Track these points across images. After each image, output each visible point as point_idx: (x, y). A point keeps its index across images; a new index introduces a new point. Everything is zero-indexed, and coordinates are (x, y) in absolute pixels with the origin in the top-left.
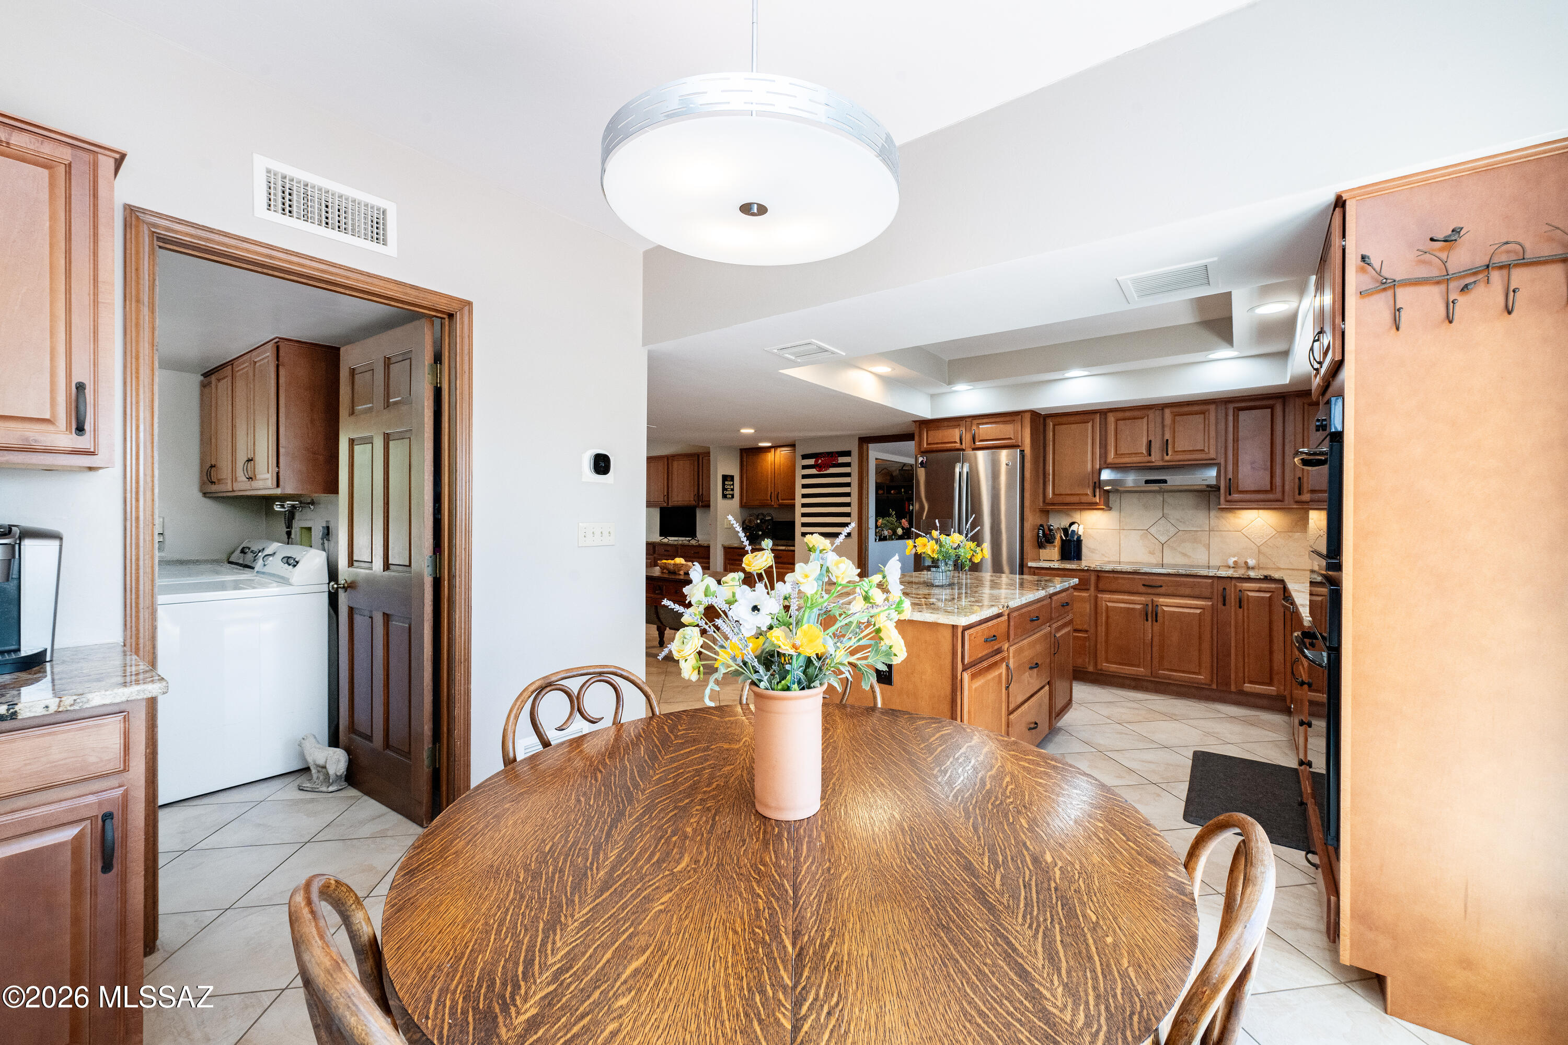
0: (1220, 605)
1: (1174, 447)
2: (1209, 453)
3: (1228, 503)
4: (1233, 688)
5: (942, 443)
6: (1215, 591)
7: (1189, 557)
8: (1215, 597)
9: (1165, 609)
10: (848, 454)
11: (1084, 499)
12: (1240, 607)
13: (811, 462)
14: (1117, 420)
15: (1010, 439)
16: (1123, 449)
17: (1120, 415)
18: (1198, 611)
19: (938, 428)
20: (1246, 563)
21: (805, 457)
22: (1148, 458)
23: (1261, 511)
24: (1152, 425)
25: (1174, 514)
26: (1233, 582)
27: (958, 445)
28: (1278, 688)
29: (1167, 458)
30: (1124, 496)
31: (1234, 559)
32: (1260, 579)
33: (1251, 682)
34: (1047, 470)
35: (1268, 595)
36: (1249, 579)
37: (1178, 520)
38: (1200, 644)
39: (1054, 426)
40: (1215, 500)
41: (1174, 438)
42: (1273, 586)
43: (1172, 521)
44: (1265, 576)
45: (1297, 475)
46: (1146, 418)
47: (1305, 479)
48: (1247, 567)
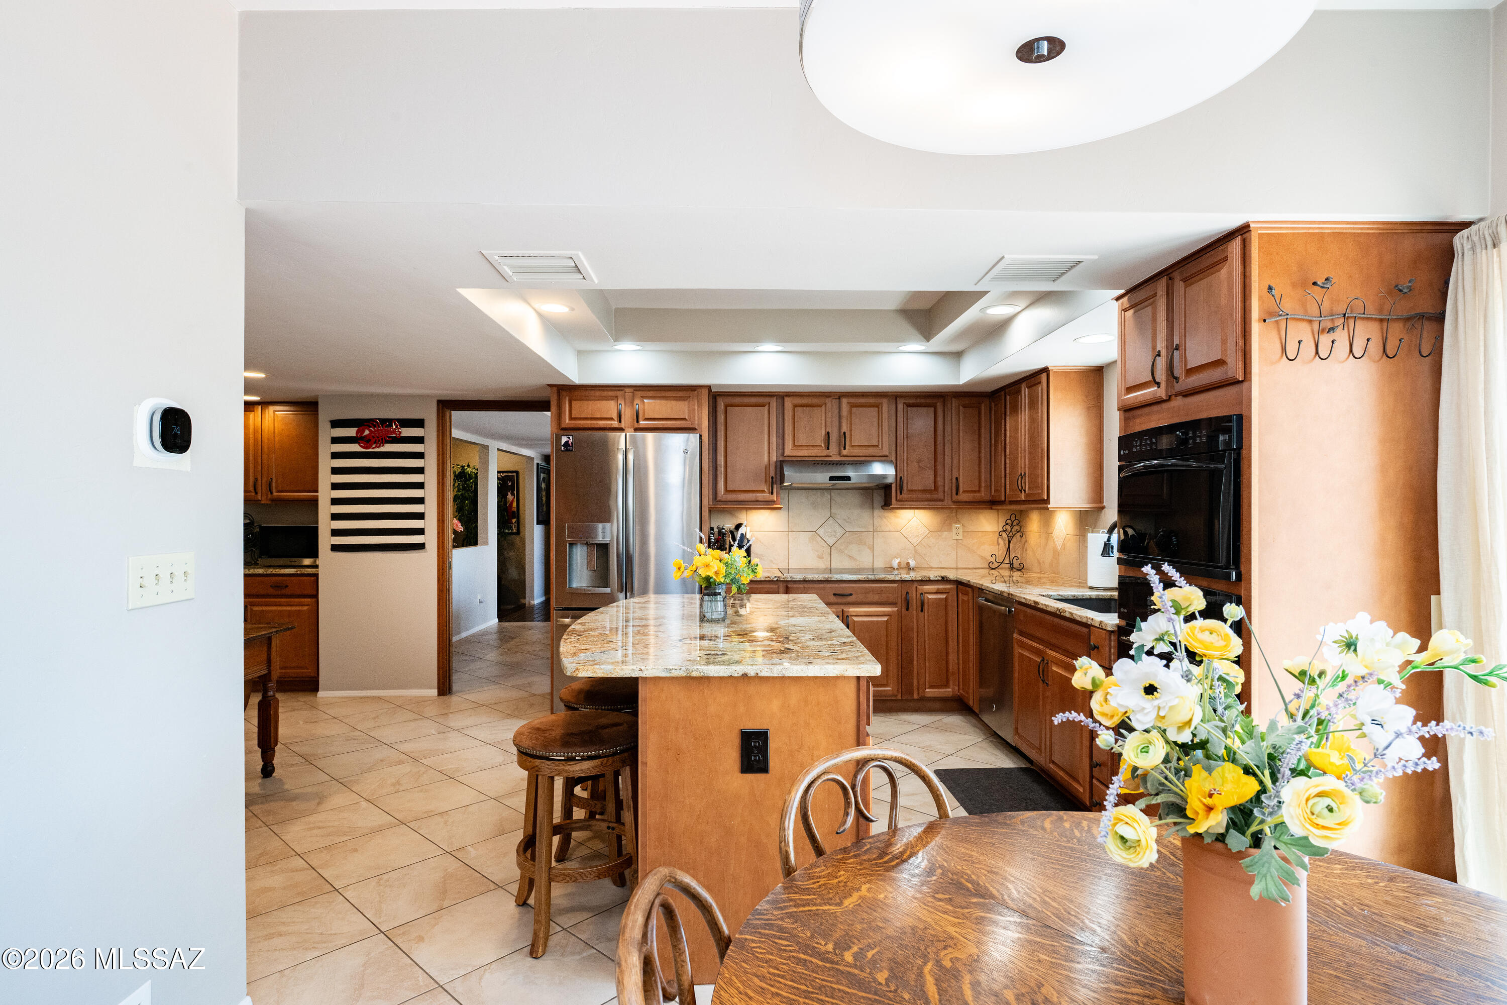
0: (904, 610)
1: (851, 440)
2: (882, 449)
3: (898, 503)
4: (915, 696)
5: (592, 419)
6: (900, 595)
7: (855, 559)
8: (899, 604)
9: (856, 619)
10: (419, 423)
11: (760, 496)
12: (922, 611)
13: (352, 432)
14: (795, 406)
15: (684, 419)
16: (802, 440)
17: (798, 401)
18: (885, 619)
19: (587, 398)
20: (908, 564)
21: (336, 424)
22: (825, 452)
23: (917, 511)
24: (829, 415)
25: (842, 513)
26: (915, 585)
27: (615, 424)
28: (953, 689)
29: (844, 452)
30: (792, 493)
31: (897, 561)
32: (938, 580)
33: (931, 687)
34: (719, 463)
35: (944, 596)
36: (929, 581)
37: (845, 520)
38: (887, 653)
39: (726, 406)
40: (878, 498)
41: (851, 430)
42: (948, 586)
43: (839, 521)
44: (943, 578)
45: (955, 475)
46: (824, 406)
47: (961, 480)
48: (909, 568)
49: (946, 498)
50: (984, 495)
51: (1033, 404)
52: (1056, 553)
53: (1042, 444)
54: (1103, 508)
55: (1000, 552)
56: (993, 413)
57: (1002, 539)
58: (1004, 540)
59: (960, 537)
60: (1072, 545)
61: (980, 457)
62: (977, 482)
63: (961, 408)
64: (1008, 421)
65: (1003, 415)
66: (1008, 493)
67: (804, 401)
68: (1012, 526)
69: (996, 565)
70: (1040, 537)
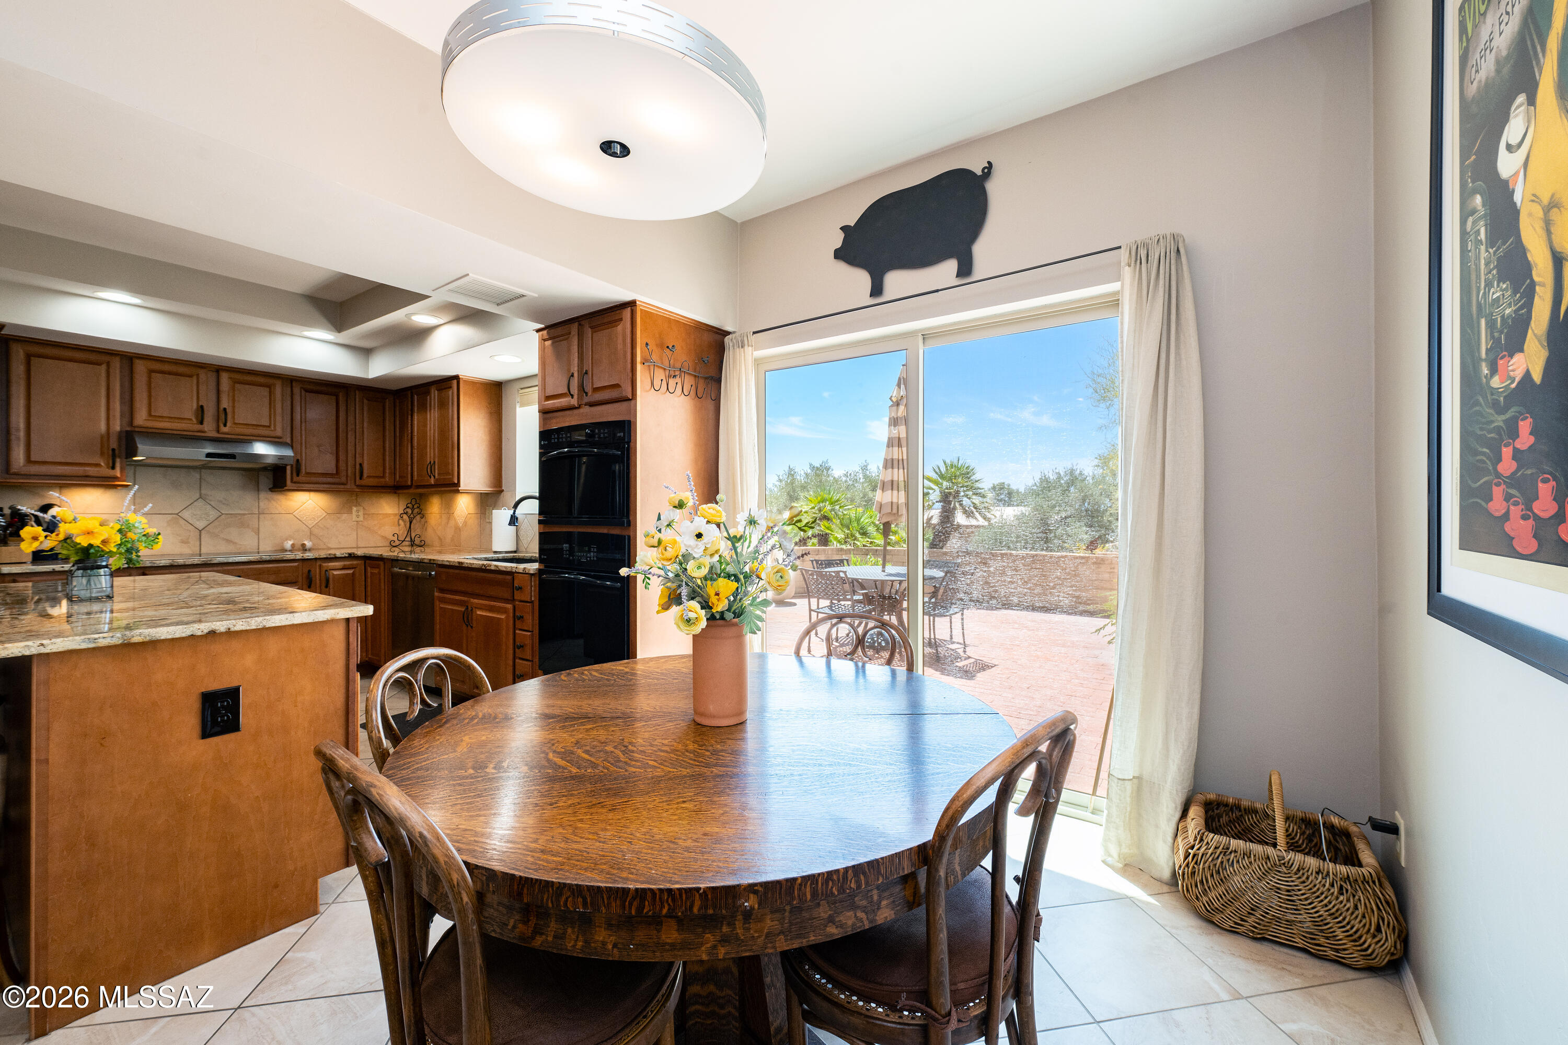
1: (233, 417)
2: (275, 430)
3: (294, 485)
6: (301, 574)
7: (234, 543)
8: (300, 579)
12: (326, 587)
14: (151, 371)
16: (162, 409)
17: (158, 366)
20: (303, 545)
22: (199, 427)
23: (314, 494)
24: (203, 388)
25: (217, 495)
26: (319, 563)
29: (225, 429)
30: (140, 470)
31: (290, 543)
32: (345, 557)
34: (13, 425)
35: (350, 572)
36: (335, 558)
37: (221, 501)
39: (28, 355)
40: (266, 480)
41: (234, 407)
42: (355, 562)
43: (212, 503)
44: (350, 554)
45: (358, 461)
46: (195, 377)
47: (365, 466)
48: (304, 548)
49: (349, 482)
50: (388, 480)
51: (443, 404)
52: (458, 529)
53: (452, 438)
54: (503, 491)
55: (401, 532)
56: (397, 408)
57: (403, 520)
58: (404, 521)
59: (361, 518)
60: (473, 522)
61: (384, 447)
62: (381, 469)
63: (365, 401)
64: (416, 417)
65: (410, 412)
66: (415, 478)
67: (166, 367)
68: (413, 509)
69: (397, 543)
70: (441, 517)
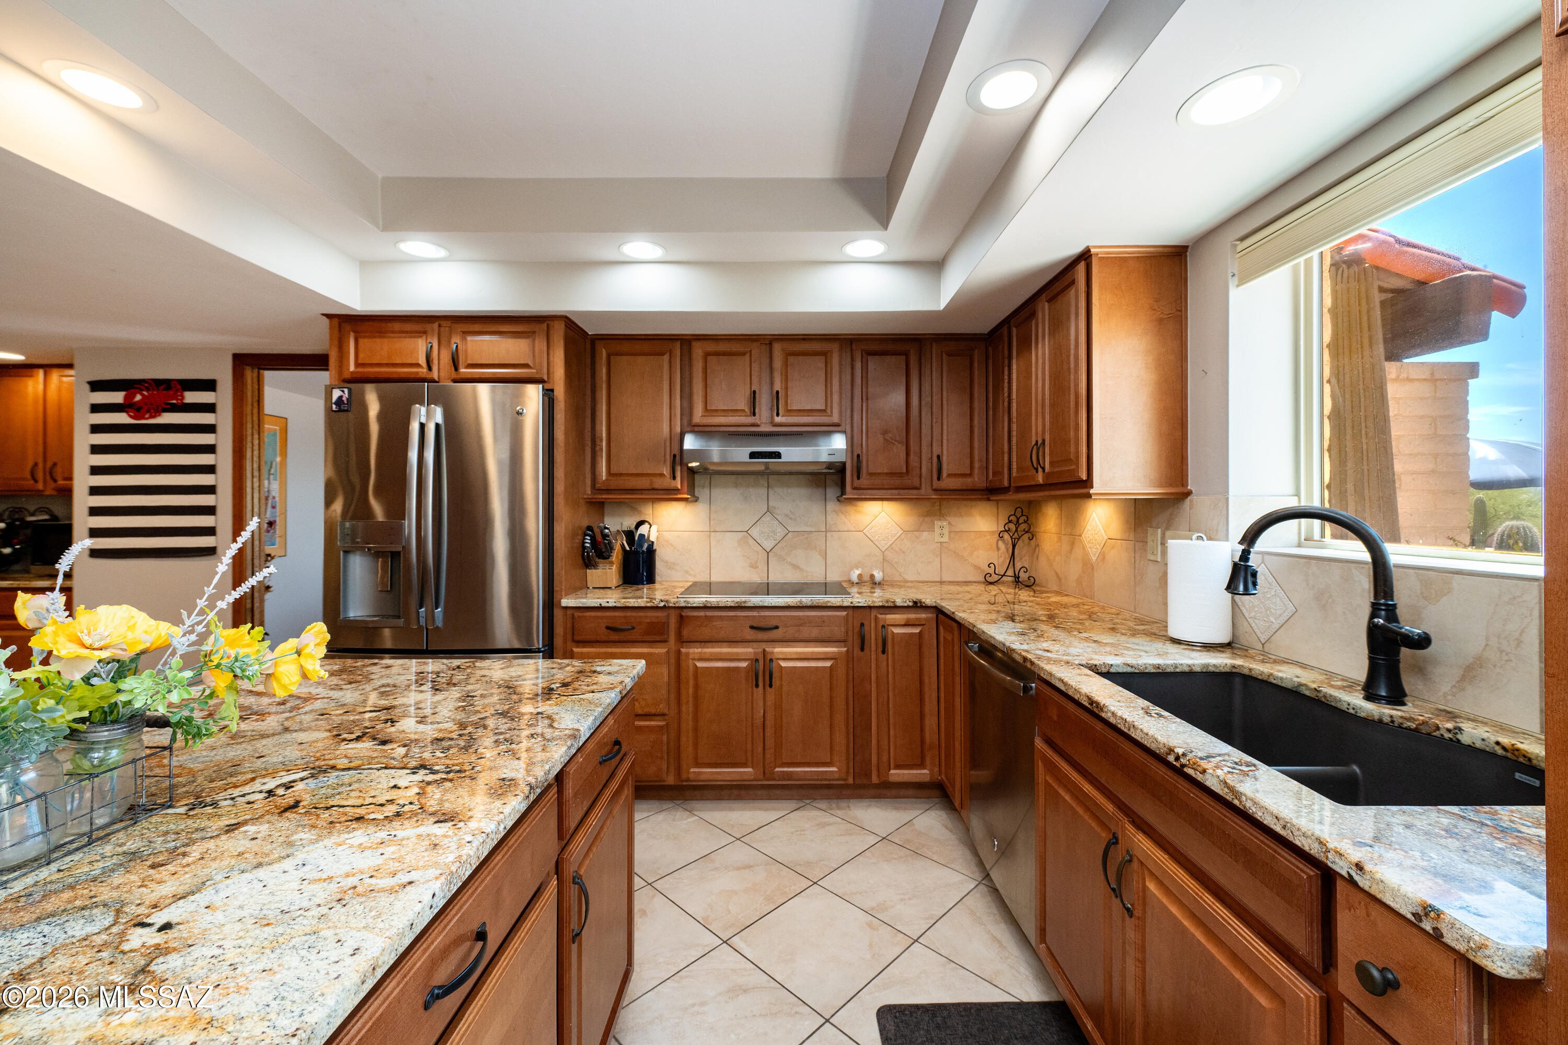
0: (857, 650)
1: (787, 403)
2: (831, 416)
3: (855, 491)
4: (875, 779)
5: (387, 365)
6: (851, 629)
7: (801, 571)
8: (851, 638)
9: (784, 664)
10: (209, 385)
11: (658, 483)
12: (883, 652)
13: (117, 397)
14: (707, 355)
15: (526, 366)
16: (717, 403)
17: (711, 347)
18: (828, 664)
19: (381, 334)
20: (872, 576)
21: (96, 386)
22: (750, 420)
23: (885, 503)
24: (756, 368)
25: (783, 506)
26: (874, 612)
27: (423, 371)
28: (931, 770)
29: (778, 420)
30: (716, 478)
31: (858, 572)
32: (908, 607)
33: (898, 767)
34: (598, 435)
35: (916, 630)
36: (894, 608)
37: (787, 515)
38: (831, 717)
39: (609, 356)
40: (830, 486)
41: (787, 388)
42: (923, 616)
43: (779, 518)
44: (915, 603)
45: (936, 451)
46: (748, 355)
47: (945, 459)
48: (874, 583)
49: (923, 486)
50: (978, 480)
51: (1058, 325)
52: (1088, 566)
54: (1189, 493)
55: (1001, 560)
56: (991, 361)
57: (1004, 541)
58: (1006, 544)
59: (946, 539)
60: (1119, 556)
61: (972, 427)
62: (968, 462)
63: (944, 355)
64: (1014, 367)
65: (1006, 362)
66: (1014, 474)
67: (722, 347)
68: (1017, 524)
69: (996, 578)
70: (1060, 539)
